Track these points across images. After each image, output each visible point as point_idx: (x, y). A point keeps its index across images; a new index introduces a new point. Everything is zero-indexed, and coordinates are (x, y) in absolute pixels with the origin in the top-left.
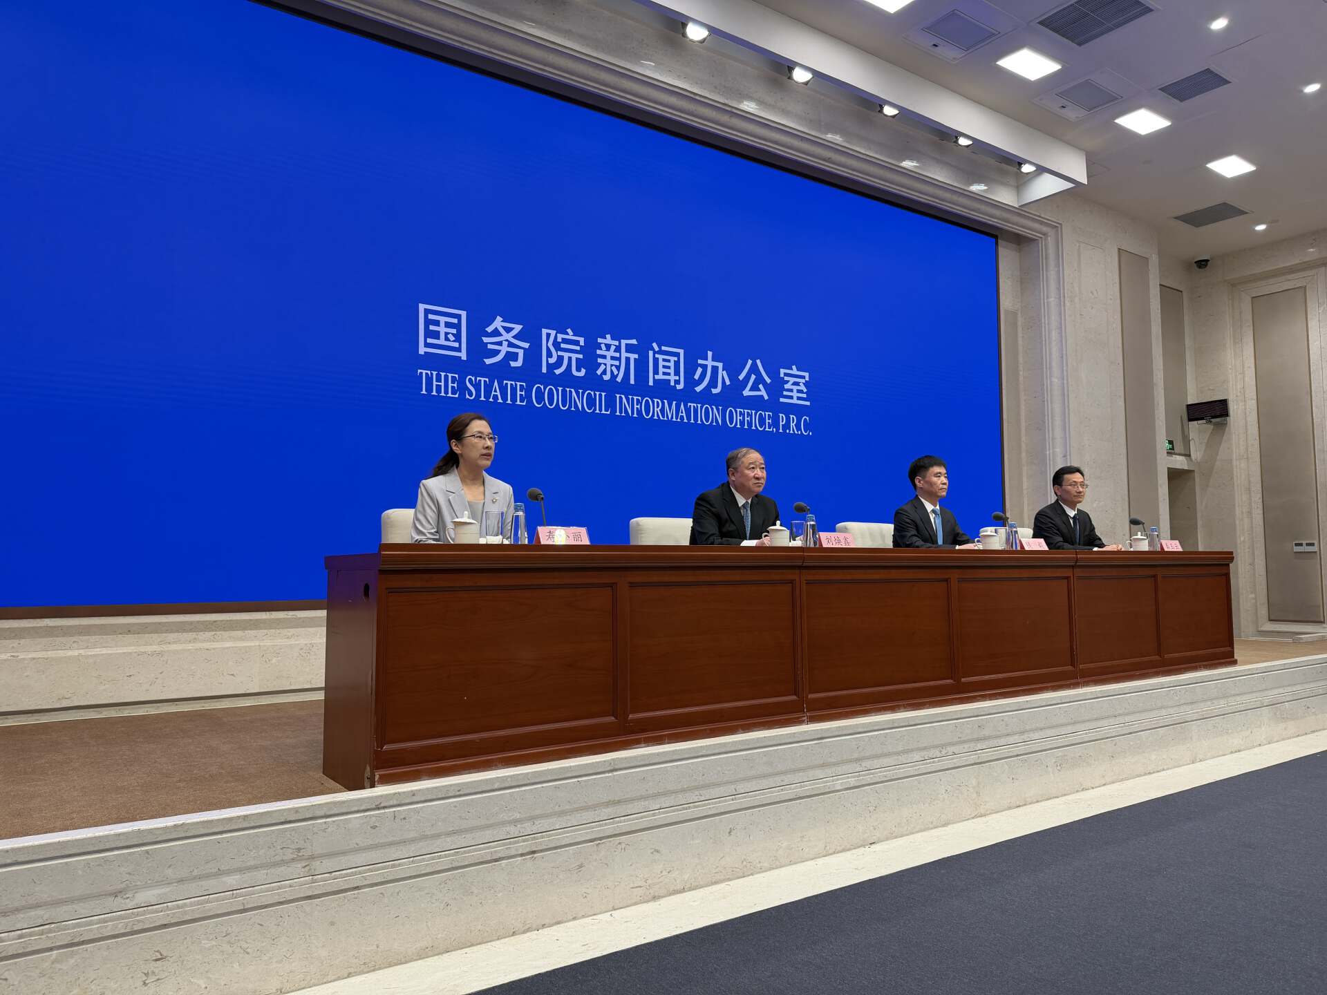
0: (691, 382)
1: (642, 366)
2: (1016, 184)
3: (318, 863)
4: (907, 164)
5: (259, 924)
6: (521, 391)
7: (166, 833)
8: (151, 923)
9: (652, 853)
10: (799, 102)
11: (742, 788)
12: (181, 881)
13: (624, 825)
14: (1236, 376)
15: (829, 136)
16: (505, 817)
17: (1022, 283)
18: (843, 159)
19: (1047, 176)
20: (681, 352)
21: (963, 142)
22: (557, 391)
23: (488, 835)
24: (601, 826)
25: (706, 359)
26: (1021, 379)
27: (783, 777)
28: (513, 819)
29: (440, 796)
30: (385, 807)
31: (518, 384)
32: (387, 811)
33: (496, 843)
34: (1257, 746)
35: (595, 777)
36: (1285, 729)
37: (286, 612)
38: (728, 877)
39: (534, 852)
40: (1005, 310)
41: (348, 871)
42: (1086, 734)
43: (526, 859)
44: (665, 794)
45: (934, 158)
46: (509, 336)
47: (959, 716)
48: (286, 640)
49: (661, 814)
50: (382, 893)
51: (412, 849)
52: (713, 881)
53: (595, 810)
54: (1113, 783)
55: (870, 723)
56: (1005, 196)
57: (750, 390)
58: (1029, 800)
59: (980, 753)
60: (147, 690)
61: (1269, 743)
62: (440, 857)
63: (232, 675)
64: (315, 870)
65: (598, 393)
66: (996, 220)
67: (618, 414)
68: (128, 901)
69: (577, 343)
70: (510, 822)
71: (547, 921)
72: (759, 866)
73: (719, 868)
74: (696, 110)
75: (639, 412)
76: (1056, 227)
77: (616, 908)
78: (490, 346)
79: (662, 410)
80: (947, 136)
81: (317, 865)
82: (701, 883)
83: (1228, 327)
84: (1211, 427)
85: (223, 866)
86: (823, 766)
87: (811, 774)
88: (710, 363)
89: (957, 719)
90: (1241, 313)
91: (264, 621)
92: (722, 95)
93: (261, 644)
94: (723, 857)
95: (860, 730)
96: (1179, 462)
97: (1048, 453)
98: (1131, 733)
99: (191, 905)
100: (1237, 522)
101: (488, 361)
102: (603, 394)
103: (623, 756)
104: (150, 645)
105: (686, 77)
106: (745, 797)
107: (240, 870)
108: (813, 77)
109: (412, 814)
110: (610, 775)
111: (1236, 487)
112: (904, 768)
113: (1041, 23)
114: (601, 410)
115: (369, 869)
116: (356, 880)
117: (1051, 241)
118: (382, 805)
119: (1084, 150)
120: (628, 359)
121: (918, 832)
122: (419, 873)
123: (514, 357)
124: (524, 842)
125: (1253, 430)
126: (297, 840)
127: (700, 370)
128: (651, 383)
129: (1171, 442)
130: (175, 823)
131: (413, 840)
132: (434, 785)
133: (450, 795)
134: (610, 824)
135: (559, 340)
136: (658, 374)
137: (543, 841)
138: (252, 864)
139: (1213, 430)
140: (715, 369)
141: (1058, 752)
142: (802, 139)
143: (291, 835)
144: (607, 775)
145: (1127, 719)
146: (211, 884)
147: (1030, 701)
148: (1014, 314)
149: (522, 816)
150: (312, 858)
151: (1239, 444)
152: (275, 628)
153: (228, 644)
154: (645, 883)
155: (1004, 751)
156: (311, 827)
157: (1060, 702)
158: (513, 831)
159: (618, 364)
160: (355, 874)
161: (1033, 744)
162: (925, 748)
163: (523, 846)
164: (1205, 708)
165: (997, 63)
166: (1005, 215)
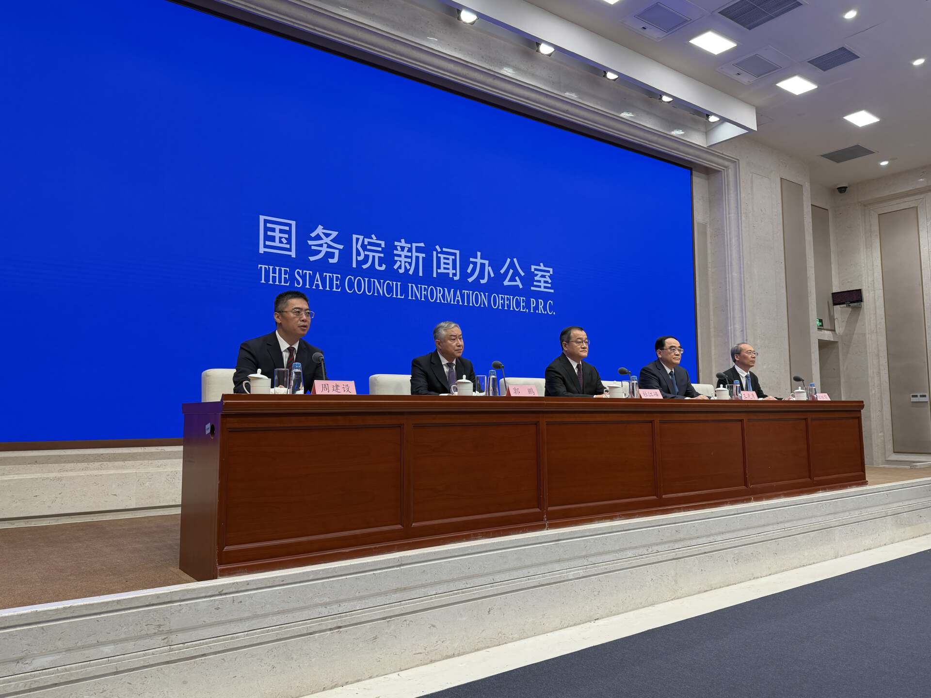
0: (465, 275)
1: (428, 262)
2: (705, 130)
3: (174, 636)
4: (625, 115)
5: (128, 683)
6: (337, 281)
7: (57, 614)
8: (45, 683)
9: (430, 628)
10: (544, 68)
11: (498, 578)
12: (69, 650)
13: (409, 606)
14: (867, 272)
15: (567, 94)
16: (317, 600)
17: (710, 202)
18: (577, 111)
19: (728, 124)
20: (458, 252)
21: (666, 99)
22: (364, 281)
23: (305, 614)
24: (391, 607)
25: (476, 258)
26: (710, 273)
27: (530, 570)
28: (324, 603)
29: (268, 585)
30: (226, 594)
31: (335, 275)
32: (228, 596)
33: (311, 620)
34: (883, 546)
35: (386, 570)
36: (904, 532)
37: (157, 447)
38: (487, 645)
39: (340, 627)
40: (698, 223)
41: (198, 642)
42: (757, 536)
43: (334, 632)
44: (439, 583)
45: (644, 111)
46: (328, 240)
47: (661, 523)
48: (156, 468)
49: (437, 598)
50: (223, 659)
51: (246, 626)
52: (476, 648)
53: (386, 596)
54: (776, 573)
55: (595, 529)
56: (697, 139)
57: (508, 281)
58: (714, 586)
59: (677, 551)
60: (49, 507)
61: (892, 543)
62: (268, 631)
63: (115, 495)
64: (172, 641)
65: (394, 283)
66: (690, 157)
67: (410, 298)
68: (27, 665)
69: (379, 245)
70: (321, 605)
71: (350, 680)
72: (511, 637)
73: (480, 639)
74: (468, 74)
75: (426, 297)
76: (736, 162)
77: (402, 669)
78: (313, 248)
79: (443, 296)
80: (654, 94)
81: (173, 637)
82: (467, 650)
83: (862, 234)
84: (850, 309)
85: (101, 639)
86: (559, 561)
87: (550, 567)
88: (479, 261)
89: (659, 526)
90: (871, 226)
91: (140, 454)
92: (488, 63)
93: (137, 471)
94: (484, 630)
95: (588, 534)
96: (827, 335)
97: (730, 328)
98: (790, 536)
99: (76, 668)
100: (870, 379)
101: (312, 259)
102: (399, 283)
103: (408, 555)
104: (52, 472)
105: (461, 50)
106: (501, 585)
107: (114, 642)
108: (555, 51)
109: (247, 598)
110: (398, 568)
111: (868, 354)
112: (620, 562)
113: (719, 13)
114: (397, 295)
115: (213, 641)
116: (204, 649)
117: (731, 172)
118: (224, 592)
119: (754, 106)
120: (417, 258)
121: (631, 610)
122: (251, 643)
123: (331, 255)
124: (332, 620)
125: (881, 312)
126: (158, 619)
127: (471, 266)
128: (435, 275)
129: (821, 321)
130: (63, 606)
131: (248, 619)
132: (263, 577)
133: (278, 584)
134: (398, 606)
135: (366, 243)
136: (440, 269)
137: (347, 619)
138: (123, 637)
139: (851, 312)
140: (483, 265)
141: (736, 550)
142: (547, 96)
143: (153, 614)
144: (396, 569)
145: (787, 525)
146: (91, 653)
147: (714, 512)
148: (704, 226)
149: (331, 600)
150: (170, 632)
151: (870, 322)
152: (149, 460)
153: (112, 472)
154: (424, 651)
155: (695, 550)
156: (169, 609)
157: (736, 513)
158: (324, 611)
159: (410, 261)
160: (203, 644)
161: (716, 544)
162: (636, 548)
163: (331, 623)
164: (845, 517)
165: (691, 42)
166: (697, 153)
